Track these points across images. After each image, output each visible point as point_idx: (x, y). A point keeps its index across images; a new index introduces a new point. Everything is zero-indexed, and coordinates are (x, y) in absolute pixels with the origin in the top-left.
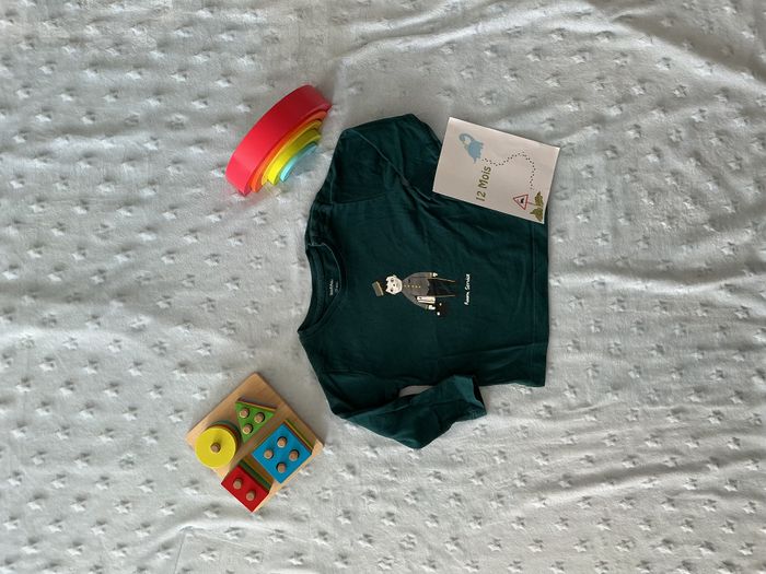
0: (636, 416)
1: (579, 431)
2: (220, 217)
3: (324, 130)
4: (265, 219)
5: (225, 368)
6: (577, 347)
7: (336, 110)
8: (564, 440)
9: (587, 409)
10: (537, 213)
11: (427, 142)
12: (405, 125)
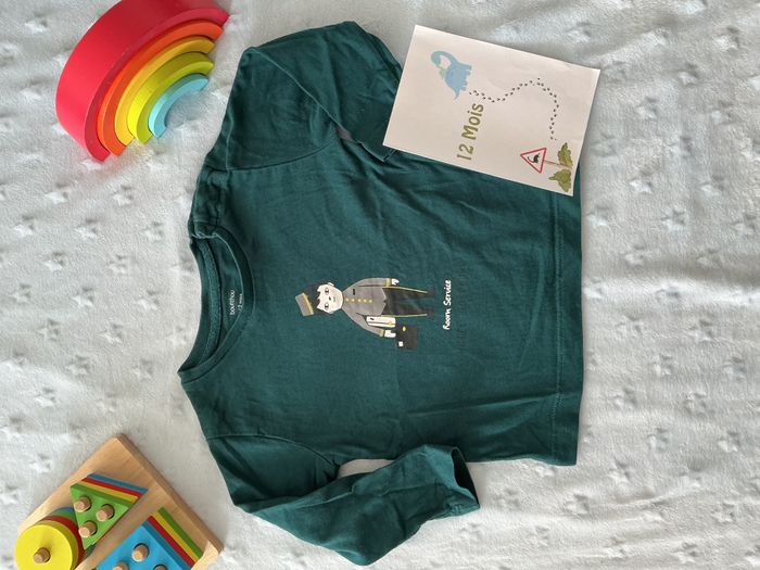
0: (732, 515)
1: (633, 537)
2: (65, 195)
3: (219, 54)
4: (130, 198)
5: (74, 427)
6: (632, 400)
7: (235, 22)
8: (607, 551)
9: (647, 502)
10: (561, 178)
11: (379, 66)
12: (340, 39)
